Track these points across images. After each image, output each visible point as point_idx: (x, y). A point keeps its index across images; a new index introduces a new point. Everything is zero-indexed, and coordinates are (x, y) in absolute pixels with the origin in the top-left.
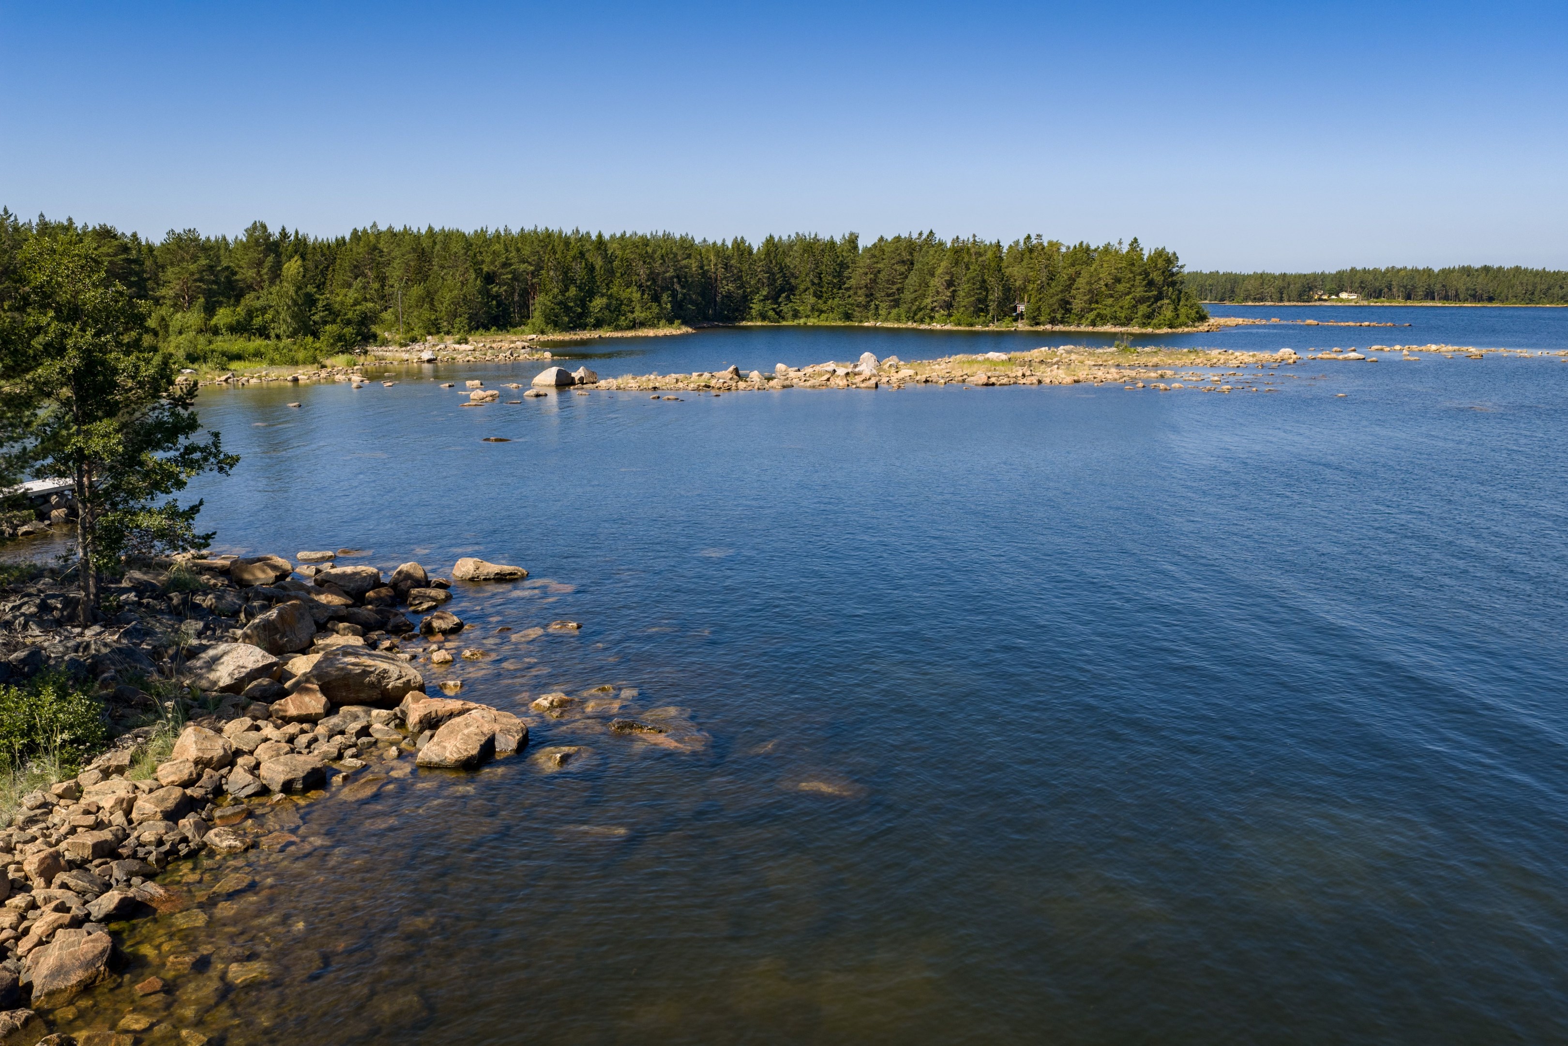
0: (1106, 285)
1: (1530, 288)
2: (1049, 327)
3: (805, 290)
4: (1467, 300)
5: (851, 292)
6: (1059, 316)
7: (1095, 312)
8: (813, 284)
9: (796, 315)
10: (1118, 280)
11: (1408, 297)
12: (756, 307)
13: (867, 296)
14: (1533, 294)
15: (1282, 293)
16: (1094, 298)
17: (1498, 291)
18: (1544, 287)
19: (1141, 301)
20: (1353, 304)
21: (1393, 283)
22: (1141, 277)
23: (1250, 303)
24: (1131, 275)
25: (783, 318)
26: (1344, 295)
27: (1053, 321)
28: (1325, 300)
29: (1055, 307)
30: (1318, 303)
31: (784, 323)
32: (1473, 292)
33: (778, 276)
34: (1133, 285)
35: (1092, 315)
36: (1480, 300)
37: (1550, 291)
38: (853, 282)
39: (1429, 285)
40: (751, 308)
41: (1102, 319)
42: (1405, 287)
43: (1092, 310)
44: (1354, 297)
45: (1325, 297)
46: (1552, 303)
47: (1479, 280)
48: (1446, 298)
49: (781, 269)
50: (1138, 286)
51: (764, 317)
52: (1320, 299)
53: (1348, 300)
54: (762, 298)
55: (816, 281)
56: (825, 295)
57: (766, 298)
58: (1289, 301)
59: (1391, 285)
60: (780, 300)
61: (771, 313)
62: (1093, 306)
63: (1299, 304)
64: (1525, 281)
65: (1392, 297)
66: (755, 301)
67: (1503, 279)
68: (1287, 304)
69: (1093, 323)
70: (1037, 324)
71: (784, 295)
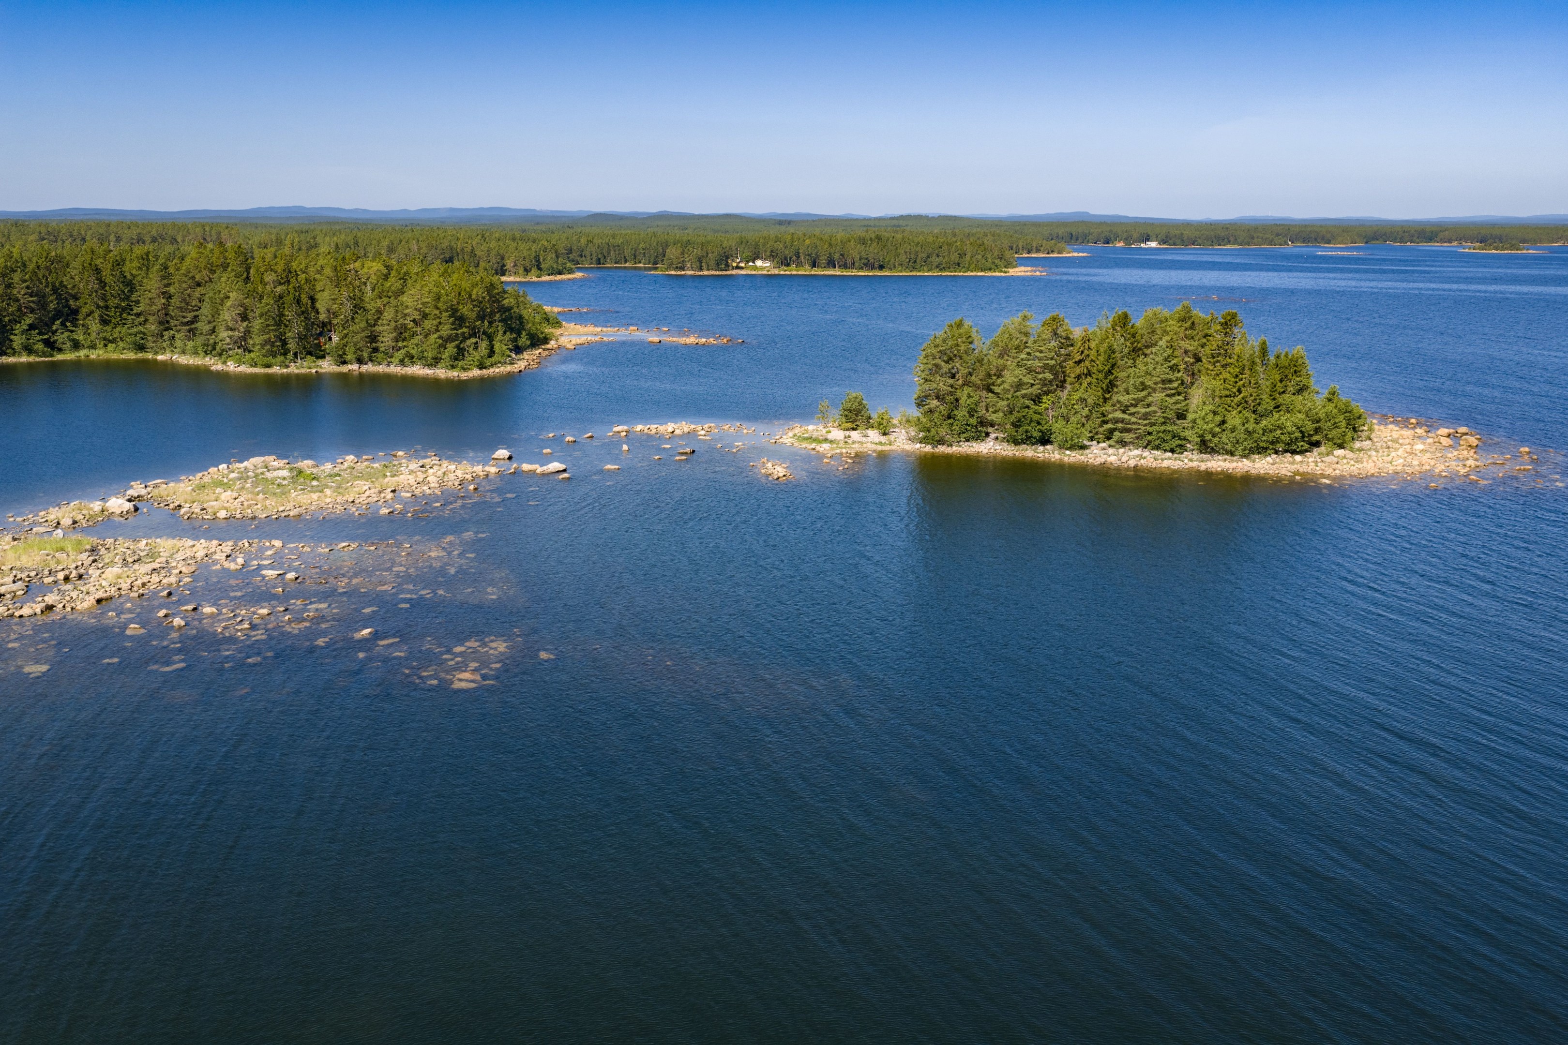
0: (414, 321)
1: (913, 256)
2: (355, 367)
3: (88, 315)
4: (862, 268)
5: (142, 319)
6: (365, 355)
7: (403, 351)
8: (98, 307)
9: (76, 346)
10: (425, 316)
11: (814, 265)
12: (18, 340)
13: (161, 323)
14: (915, 262)
15: (701, 262)
16: (401, 334)
17: (887, 260)
18: (925, 255)
19: (449, 339)
20: (765, 272)
21: (801, 251)
22: (447, 314)
23: (673, 272)
24: (437, 312)
25: (60, 350)
26: (759, 263)
27: (360, 361)
28: (742, 268)
29: (361, 345)
30: (734, 272)
31: (59, 357)
32: (866, 261)
33: (51, 298)
34: (440, 323)
35: (400, 355)
36: (872, 268)
37: (929, 260)
38: (141, 308)
39: (830, 254)
40: (11, 341)
41: (411, 359)
42: (809, 255)
43: (399, 349)
44: (768, 264)
45: (742, 265)
46: (929, 271)
47: (871, 249)
48: (845, 266)
49: (55, 290)
50: (445, 324)
51: (29, 350)
52: (738, 268)
53: (762, 268)
54: (25, 327)
55: (101, 304)
56: (113, 320)
57: (32, 327)
58: (708, 270)
59: (798, 253)
60: (54, 328)
61: (40, 346)
62: (400, 344)
63: (717, 273)
64: (908, 250)
65: (799, 265)
66: (16, 332)
67: (891, 248)
68: (706, 273)
69: (402, 363)
70: (344, 363)
71: (58, 322)
